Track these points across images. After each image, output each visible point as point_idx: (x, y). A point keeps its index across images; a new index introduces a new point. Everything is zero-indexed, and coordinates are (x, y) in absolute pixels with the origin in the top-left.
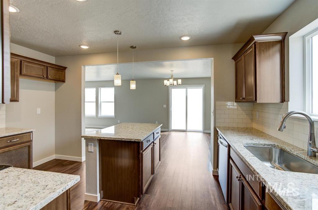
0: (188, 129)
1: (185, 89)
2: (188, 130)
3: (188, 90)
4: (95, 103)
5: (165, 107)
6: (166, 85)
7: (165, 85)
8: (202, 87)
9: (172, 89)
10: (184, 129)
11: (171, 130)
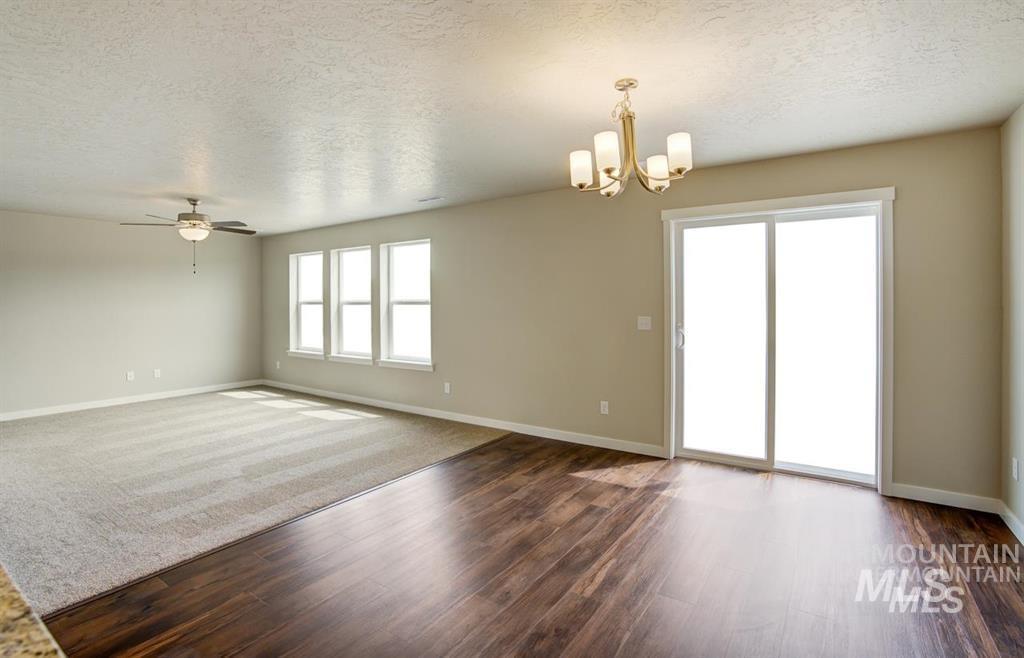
0: (783, 456)
1: (760, 229)
2: (777, 466)
3: (781, 229)
4: (369, 308)
5: (649, 328)
6: (581, 186)
7: (574, 184)
8: (877, 205)
9: (688, 234)
10: (758, 452)
11: (680, 454)
